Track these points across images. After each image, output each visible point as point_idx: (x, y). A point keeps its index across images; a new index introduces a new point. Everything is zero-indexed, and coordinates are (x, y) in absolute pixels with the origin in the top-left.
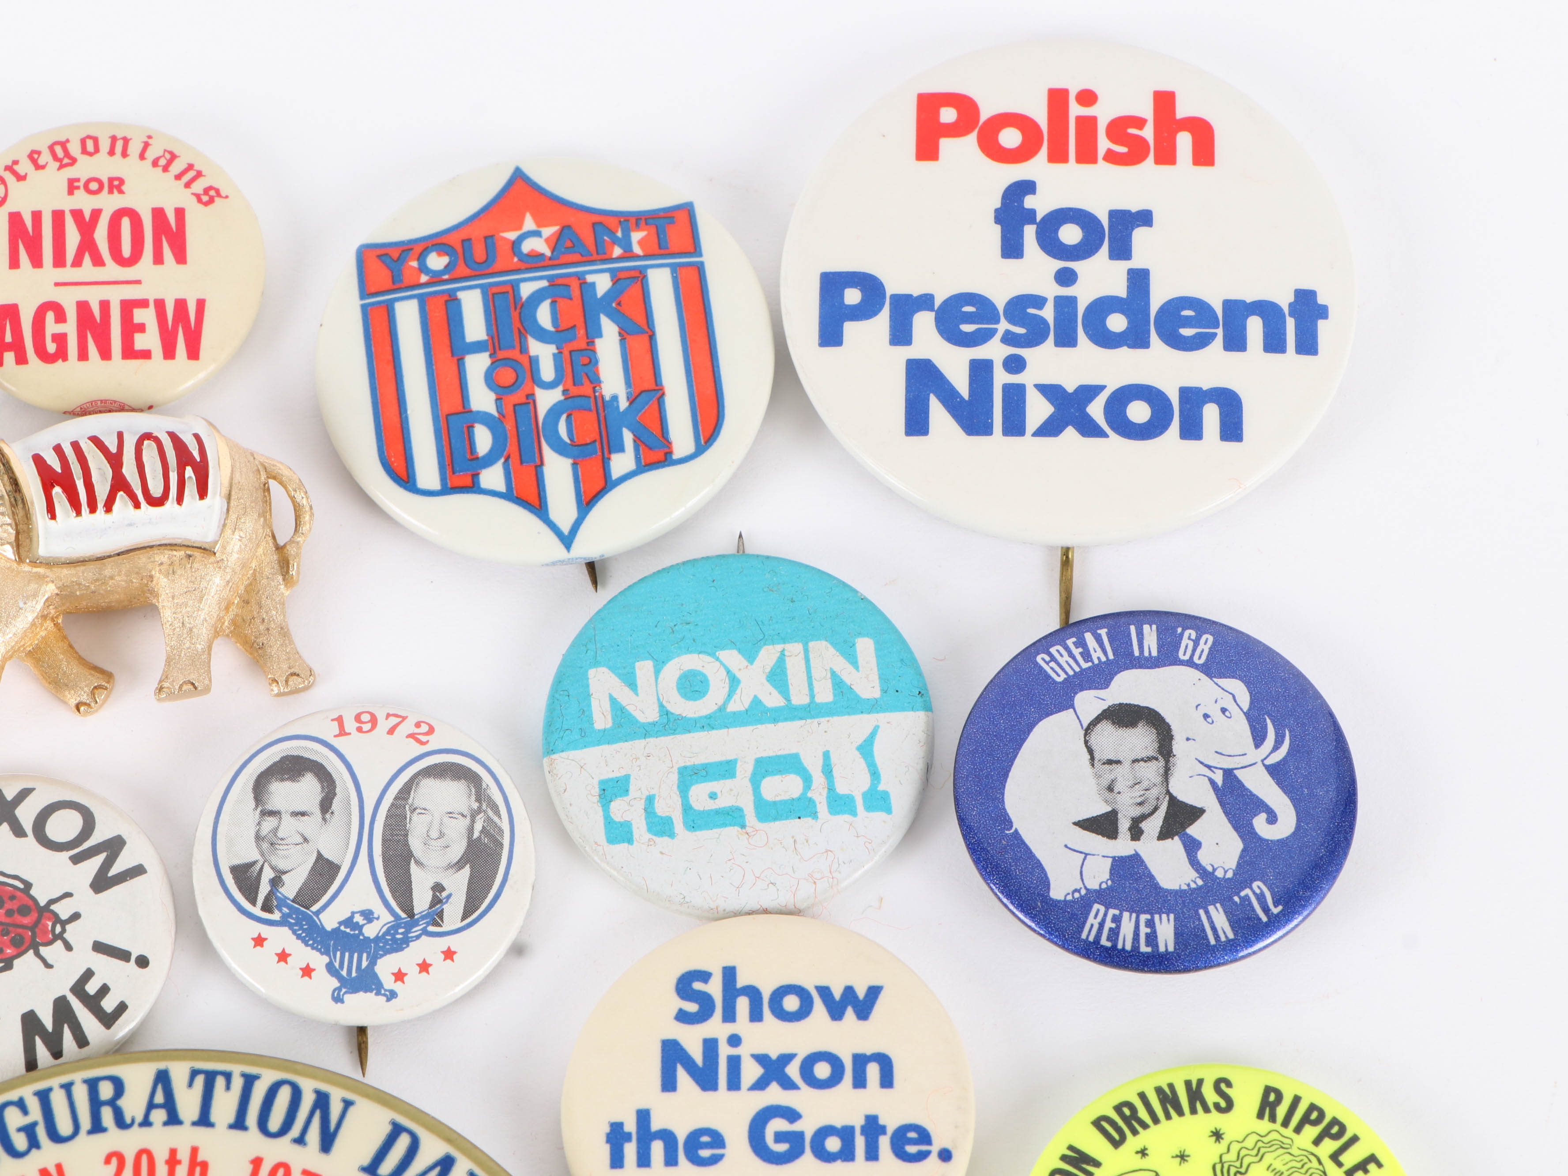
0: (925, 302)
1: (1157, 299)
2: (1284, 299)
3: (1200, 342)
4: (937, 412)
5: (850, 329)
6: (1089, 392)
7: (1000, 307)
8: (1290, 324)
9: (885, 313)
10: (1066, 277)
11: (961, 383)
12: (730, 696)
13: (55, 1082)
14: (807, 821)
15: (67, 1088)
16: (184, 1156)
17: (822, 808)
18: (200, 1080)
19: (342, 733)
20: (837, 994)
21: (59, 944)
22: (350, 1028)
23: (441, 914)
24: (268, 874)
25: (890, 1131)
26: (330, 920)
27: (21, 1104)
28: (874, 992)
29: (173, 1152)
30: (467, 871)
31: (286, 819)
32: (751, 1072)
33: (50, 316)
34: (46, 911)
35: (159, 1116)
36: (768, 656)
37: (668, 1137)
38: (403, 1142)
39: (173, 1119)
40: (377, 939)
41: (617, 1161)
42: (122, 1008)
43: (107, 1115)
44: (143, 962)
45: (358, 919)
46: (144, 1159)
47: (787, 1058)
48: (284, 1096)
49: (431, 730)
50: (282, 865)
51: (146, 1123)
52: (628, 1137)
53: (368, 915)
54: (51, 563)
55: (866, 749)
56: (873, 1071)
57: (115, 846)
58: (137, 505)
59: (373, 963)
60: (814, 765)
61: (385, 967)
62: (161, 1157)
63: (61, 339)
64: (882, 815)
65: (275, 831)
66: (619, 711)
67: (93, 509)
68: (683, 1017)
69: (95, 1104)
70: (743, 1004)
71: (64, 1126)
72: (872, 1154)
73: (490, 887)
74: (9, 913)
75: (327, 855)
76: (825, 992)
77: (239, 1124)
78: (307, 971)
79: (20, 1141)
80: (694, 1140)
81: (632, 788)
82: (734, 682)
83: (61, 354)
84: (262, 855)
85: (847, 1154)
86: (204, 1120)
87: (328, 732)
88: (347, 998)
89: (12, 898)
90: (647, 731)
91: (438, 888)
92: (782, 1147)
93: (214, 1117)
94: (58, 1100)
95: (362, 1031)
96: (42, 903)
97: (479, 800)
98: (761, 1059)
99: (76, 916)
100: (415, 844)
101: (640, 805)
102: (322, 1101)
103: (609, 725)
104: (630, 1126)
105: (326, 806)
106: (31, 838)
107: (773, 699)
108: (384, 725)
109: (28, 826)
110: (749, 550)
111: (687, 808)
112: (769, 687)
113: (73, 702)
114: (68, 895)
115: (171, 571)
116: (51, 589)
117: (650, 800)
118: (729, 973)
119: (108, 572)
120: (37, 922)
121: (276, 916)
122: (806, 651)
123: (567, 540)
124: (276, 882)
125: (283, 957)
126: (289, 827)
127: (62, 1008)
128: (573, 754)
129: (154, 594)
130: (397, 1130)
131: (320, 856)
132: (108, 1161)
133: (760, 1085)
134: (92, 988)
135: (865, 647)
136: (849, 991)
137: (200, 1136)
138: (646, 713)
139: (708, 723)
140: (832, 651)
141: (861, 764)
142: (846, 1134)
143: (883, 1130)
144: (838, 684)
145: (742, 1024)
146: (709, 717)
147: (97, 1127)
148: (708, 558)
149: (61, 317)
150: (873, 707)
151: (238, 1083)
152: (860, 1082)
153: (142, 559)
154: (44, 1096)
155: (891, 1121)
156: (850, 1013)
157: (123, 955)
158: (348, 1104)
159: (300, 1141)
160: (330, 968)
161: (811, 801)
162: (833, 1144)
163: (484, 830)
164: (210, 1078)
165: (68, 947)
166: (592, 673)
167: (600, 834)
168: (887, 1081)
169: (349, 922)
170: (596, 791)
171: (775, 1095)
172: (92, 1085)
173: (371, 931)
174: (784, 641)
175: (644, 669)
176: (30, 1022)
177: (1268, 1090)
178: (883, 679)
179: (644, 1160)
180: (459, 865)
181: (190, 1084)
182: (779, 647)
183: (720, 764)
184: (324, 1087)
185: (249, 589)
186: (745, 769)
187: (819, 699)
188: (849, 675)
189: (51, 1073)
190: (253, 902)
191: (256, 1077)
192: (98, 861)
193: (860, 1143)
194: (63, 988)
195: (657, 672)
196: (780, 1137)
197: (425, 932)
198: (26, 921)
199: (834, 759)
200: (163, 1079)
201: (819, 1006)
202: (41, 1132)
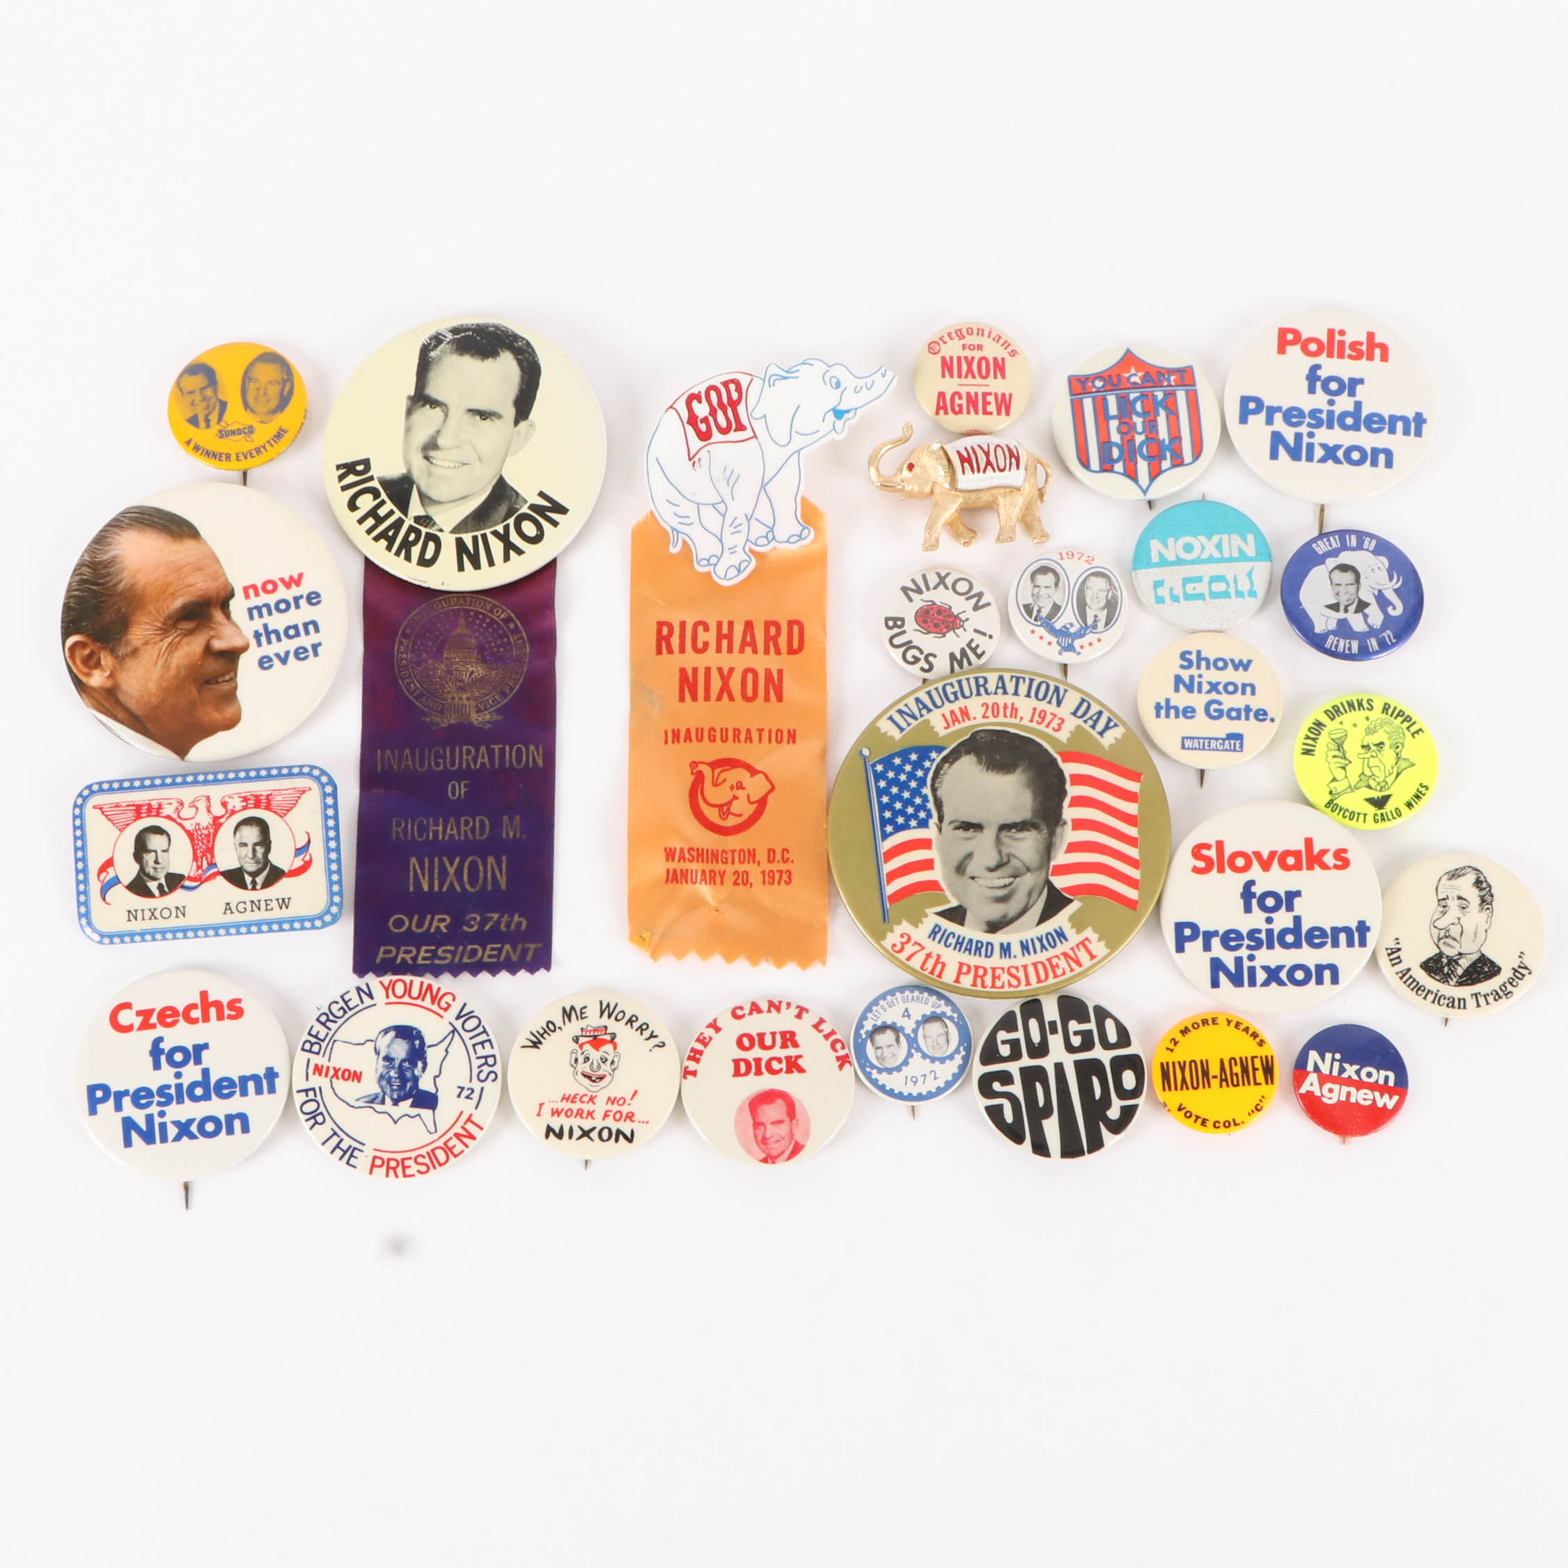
0: (1279, 409)
1: (1365, 413)
2: (1411, 416)
3: (1379, 430)
4: (1282, 450)
5: (1251, 418)
6: (1338, 447)
7: (1307, 413)
8: (1413, 425)
9: (1264, 413)
10: (1331, 403)
11: (1291, 442)
12: (1202, 552)
13: (963, 678)
14: (1228, 600)
15: (968, 679)
16: (1009, 705)
17: (1233, 595)
18: (1014, 680)
19: (1062, 558)
20: (1237, 662)
21: (962, 629)
22: (1061, 664)
23: (1097, 626)
24: (1036, 608)
25: (1254, 710)
26: (1058, 626)
27: (952, 685)
28: (1250, 662)
29: (1005, 704)
30: (1106, 611)
31: (1042, 589)
32: (1206, 687)
33: (957, 397)
34: (957, 617)
35: (1000, 691)
36: (1216, 539)
37: (1176, 708)
38: (1085, 705)
39: (1005, 693)
40: (1075, 633)
41: (1158, 716)
42: (983, 653)
43: (982, 690)
44: (991, 637)
45: (1068, 626)
46: (995, 706)
47: (1218, 683)
48: (1043, 687)
49: (1093, 559)
50: (1041, 605)
51: (996, 693)
52: (1162, 708)
53: (1071, 625)
54: (961, 491)
55: (1249, 575)
56: (1248, 689)
57: (980, 595)
58: (994, 471)
59: (1073, 641)
60: (1230, 579)
61: (1077, 643)
62: (1001, 706)
63: (960, 406)
64: (1254, 599)
65: (1038, 593)
66: (1161, 555)
67: (979, 471)
68: (1182, 667)
69: (978, 686)
70: (1203, 664)
71: (967, 693)
72: (1247, 718)
73: (1113, 617)
74: (944, 617)
75: (1057, 602)
76: (1232, 661)
77: (1028, 695)
78: (1050, 643)
79: (952, 697)
80: (1185, 710)
81: (1165, 584)
82: (1203, 548)
83: (960, 412)
84: (1034, 601)
85: (1238, 718)
86: (1016, 693)
87: (1057, 558)
88: (1064, 653)
89: (945, 611)
90: (1171, 564)
91: (1096, 616)
92: (1216, 714)
93: (1019, 692)
94: (965, 684)
95: (1066, 665)
96: (956, 614)
97: (1110, 585)
98: (1209, 683)
99: (967, 620)
100: (1088, 600)
101: (1168, 590)
102: (1057, 689)
103: (1157, 560)
104: (1163, 704)
105: (1056, 584)
106: (951, 590)
107: (1217, 555)
108: (1077, 557)
109: (950, 587)
110: (1207, 499)
111: (1185, 593)
112: (1215, 550)
113: (963, 542)
114: (964, 612)
115: (1004, 496)
116: (961, 500)
117: (1172, 589)
118: (1199, 652)
119: (981, 495)
120: (955, 620)
121: (1039, 623)
122: (1229, 539)
123: (1145, 492)
124: (1039, 611)
125: (1041, 638)
126: (1043, 591)
127: (963, 652)
128: (1143, 570)
129: (998, 505)
130: (1083, 701)
131: (1055, 603)
132: (983, 706)
133: (1209, 692)
134: (973, 645)
135: (1250, 537)
136: (1241, 661)
137: (1015, 699)
138: (1172, 558)
139: (1193, 562)
140: (1239, 538)
141: (1247, 579)
142: (1238, 711)
143: (1251, 710)
144: (1241, 551)
145: (1203, 671)
146: (1194, 560)
147: (979, 694)
148: (1193, 502)
149: (960, 398)
150: (1252, 560)
151: (1027, 681)
152: (1244, 693)
153: (995, 491)
154: (960, 682)
155: (1254, 707)
156: (1241, 669)
157: (984, 634)
158: (1066, 691)
159: (1050, 702)
160: (1058, 643)
161: (1229, 593)
162: (1234, 714)
163: (1112, 596)
164: (1018, 679)
165: (965, 630)
166: (1151, 541)
167: (1153, 600)
168: (1253, 693)
169: (1065, 627)
170: (1152, 584)
171: (1214, 696)
172: (977, 679)
173: (1072, 630)
174: (1221, 533)
175: (1171, 541)
176: (952, 656)
177: (1386, 704)
178: (1256, 550)
179: (1167, 716)
180: (1103, 608)
181: (1011, 680)
182: (1220, 536)
183: (1197, 577)
184: (1058, 684)
185: (1028, 504)
186: (1206, 580)
187: (1233, 556)
188: (1244, 548)
189: (959, 674)
190: (1031, 617)
191: (1033, 680)
192: (974, 600)
193: (1243, 714)
194: (964, 645)
195: (1175, 542)
196: (1215, 710)
197: (1091, 632)
198: (950, 620)
199: (1238, 577)
200: (1001, 678)
201: (1230, 665)
202: (959, 695)
